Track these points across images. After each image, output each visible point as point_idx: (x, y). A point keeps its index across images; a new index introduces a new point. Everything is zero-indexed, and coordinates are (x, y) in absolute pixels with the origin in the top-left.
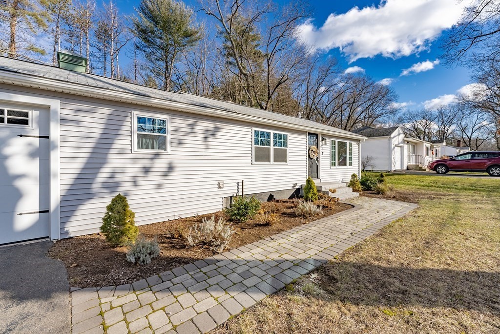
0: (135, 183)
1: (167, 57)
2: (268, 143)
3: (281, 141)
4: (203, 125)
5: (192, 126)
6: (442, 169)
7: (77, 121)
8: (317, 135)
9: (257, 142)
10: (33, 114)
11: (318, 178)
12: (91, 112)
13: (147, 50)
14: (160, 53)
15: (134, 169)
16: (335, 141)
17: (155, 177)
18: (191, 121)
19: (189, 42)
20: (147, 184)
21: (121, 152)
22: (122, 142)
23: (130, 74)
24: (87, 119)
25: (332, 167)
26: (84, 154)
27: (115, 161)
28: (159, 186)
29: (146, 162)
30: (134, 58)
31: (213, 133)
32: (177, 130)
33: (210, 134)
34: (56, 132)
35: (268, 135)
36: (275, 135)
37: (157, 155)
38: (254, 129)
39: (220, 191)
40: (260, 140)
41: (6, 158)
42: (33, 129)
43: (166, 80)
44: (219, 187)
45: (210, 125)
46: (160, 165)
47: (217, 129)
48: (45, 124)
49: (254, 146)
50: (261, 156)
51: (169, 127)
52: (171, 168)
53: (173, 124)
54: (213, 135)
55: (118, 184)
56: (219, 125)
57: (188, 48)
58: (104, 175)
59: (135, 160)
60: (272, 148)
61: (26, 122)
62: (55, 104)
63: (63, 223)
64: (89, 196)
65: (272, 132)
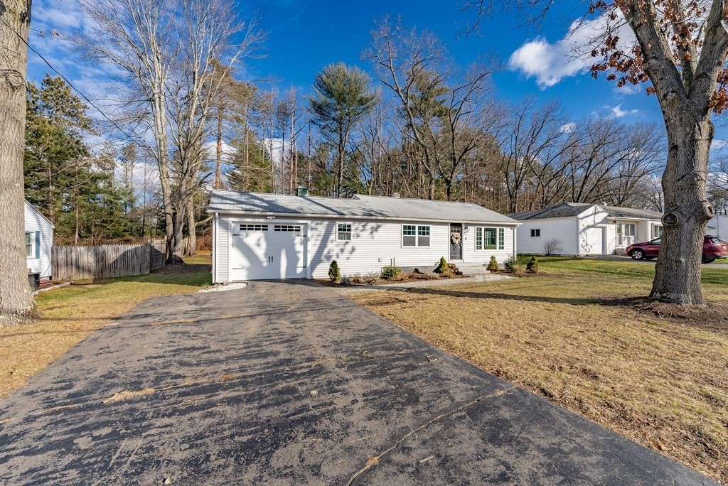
0: (338, 256)
1: (341, 129)
2: (414, 233)
3: (425, 231)
4: (370, 225)
5: (364, 226)
6: (638, 255)
7: (316, 229)
8: (460, 225)
9: (405, 233)
10: (302, 227)
11: (461, 258)
12: (321, 224)
13: (322, 123)
14: (335, 125)
15: (337, 250)
16: (481, 229)
17: (346, 254)
18: (364, 223)
19: (364, 109)
20: (343, 257)
21: (332, 241)
22: (332, 237)
23: (304, 148)
24: (320, 227)
25: (477, 250)
26: (319, 242)
27: (330, 246)
28: (348, 259)
29: (342, 247)
30: (308, 131)
31: (376, 229)
32: (357, 229)
33: (375, 229)
34: (309, 234)
35: (414, 228)
36: (420, 228)
37: (347, 242)
38: (403, 225)
39: (380, 263)
40: (408, 231)
41: (294, 245)
42: (302, 233)
43: (341, 153)
44: (379, 261)
45: (374, 225)
46: (348, 248)
47: (379, 227)
48: (306, 232)
49: (403, 236)
50: (408, 242)
51: (352, 228)
52: (353, 250)
53: (354, 226)
54: (376, 230)
55: (330, 257)
56: (379, 224)
57: (363, 116)
58: (325, 252)
59: (337, 245)
60: (417, 236)
61: (299, 230)
62: (309, 222)
63: (312, 272)
64: (321, 261)
65: (417, 226)
